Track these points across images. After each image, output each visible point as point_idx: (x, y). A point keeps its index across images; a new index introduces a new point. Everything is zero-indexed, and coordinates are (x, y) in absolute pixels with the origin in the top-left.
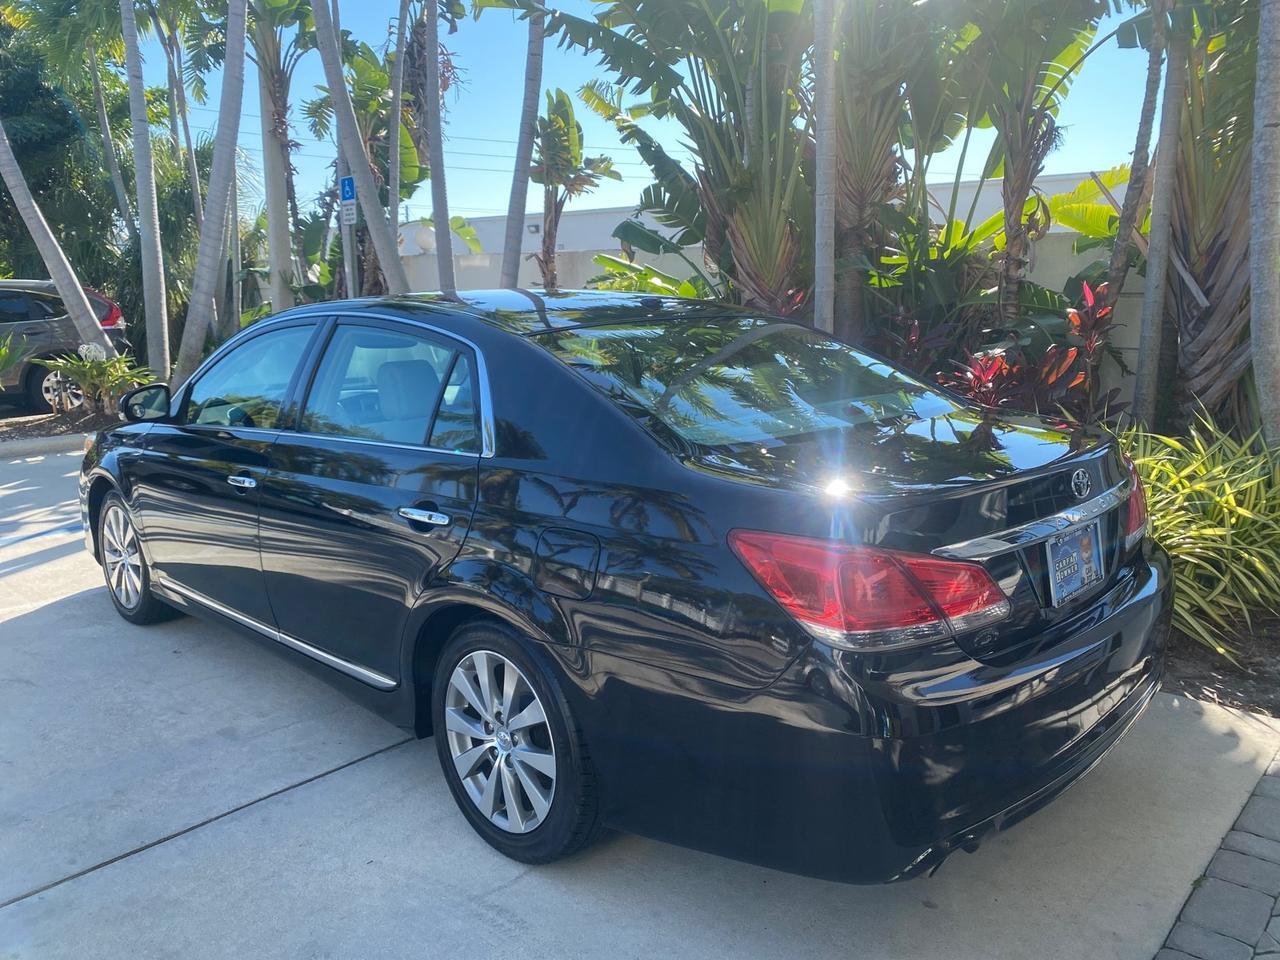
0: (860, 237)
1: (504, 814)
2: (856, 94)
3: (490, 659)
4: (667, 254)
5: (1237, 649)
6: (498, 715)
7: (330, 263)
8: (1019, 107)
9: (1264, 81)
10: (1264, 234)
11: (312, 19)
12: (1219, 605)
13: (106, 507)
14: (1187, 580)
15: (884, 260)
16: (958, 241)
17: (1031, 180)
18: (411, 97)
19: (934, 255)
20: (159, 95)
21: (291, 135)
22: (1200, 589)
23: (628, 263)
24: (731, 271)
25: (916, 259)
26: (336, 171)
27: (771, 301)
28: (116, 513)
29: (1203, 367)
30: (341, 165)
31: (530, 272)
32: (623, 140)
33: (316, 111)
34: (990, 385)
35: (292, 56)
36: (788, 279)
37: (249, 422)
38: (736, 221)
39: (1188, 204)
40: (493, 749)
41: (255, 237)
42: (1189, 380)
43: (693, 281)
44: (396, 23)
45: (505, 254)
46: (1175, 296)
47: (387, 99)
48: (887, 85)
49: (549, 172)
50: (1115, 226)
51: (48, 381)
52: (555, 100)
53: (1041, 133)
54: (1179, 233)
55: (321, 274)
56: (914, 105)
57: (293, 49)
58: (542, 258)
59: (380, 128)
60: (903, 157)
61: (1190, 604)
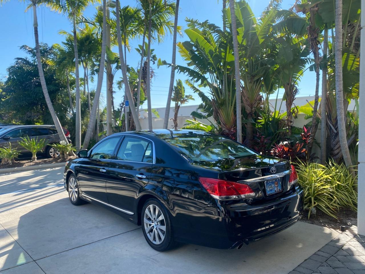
0: (252, 115)
1: (155, 241)
2: (250, 81)
3: (153, 206)
4: (204, 119)
6: (155, 218)
7: (122, 121)
8: (288, 84)
9: (337, 81)
10: (340, 116)
11: (120, 62)
12: (334, 206)
13: (70, 178)
14: (325, 199)
15: (259, 121)
16: (277, 116)
17: (293, 102)
18: (143, 81)
19: (271, 119)
20: (82, 79)
21: (114, 90)
22: (328, 202)
23: (194, 121)
24: (220, 123)
25: (267, 120)
26: (124, 98)
28: (73, 179)
29: (337, 148)
30: (126, 97)
31: (171, 122)
32: (194, 92)
33: (119, 83)
35: (115, 71)
37: (104, 158)
38: (220, 111)
39: (330, 107)
40: (153, 226)
41: (103, 114)
42: (334, 151)
43: (211, 126)
44: (140, 62)
45: (165, 118)
46: (329, 130)
47: (137, 81)
48: (257, 78)
49: (176, 99)
50: (313, 113)
51: (51, 150)
52: (178, 82)
53: (294, 90)
54: (329, 115)
55: (119, 123)
56: (265, 83)
57: (115, 69)
58: (174, 120)
59: (135, 88)
60: (263, 96)
61: (325, 205)
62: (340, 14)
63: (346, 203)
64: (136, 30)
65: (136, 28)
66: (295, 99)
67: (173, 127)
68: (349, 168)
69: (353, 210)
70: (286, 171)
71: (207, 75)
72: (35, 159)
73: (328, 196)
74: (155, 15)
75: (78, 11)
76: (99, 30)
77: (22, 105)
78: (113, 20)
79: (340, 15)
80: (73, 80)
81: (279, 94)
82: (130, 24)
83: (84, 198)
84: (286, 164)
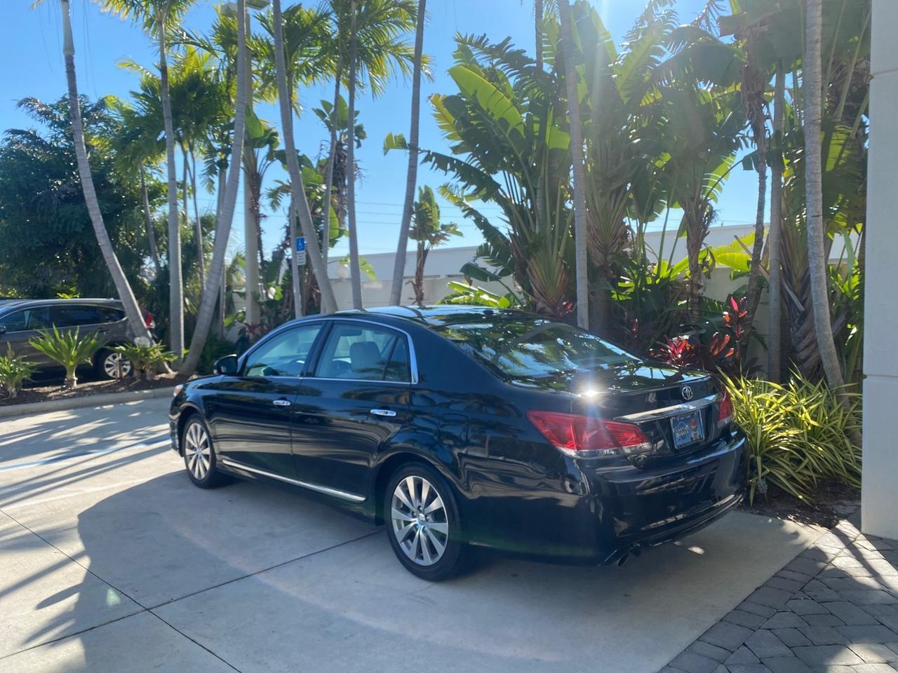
0: (606, 271)
1: (422, 558)
2: (601, 191)
3: (415, 480)
4: (492, 282)
5: (813, 497)
6: (419, 507)
7: (283, 287)
8: (693, 199)
9: (810, 193)
10: (816, 273)
11: (278, 143)
12: (804, 475)
13: (190, 423)
14: (785, 461)
15: (620, 284)
16: (664, 274)
17: (702, 239)
18: (337, 189)
19: (649, 281)
21: (262, 211)
22: (793, 466)
23: (468, 286)
24: (530, 291)
25: (639, 284)
27: (554, 308)
29: (805, 345)
30: (291, 228)
31: (408, 291)
32: (465, 217)
33: (274, 195)
34: (680, 356)
35: (264, 165)
36: (564, 295)
37: (274, 373)
38: (532, 263)
39: (789, 252)
40: (415, 525)
41: (232, 270)
42: (799, 353)
43: (507, 296)
45: (394, 281)
46: (787, 304)
47: (322, 190)
48: (619, 185)
49: (420, 233)
50: (750, 265)
51: (109, 360)
52: (424, 192)
53: (706, 214)
54: (786, 269)
55: (276, 294)
56: (635, 195)
57: (265, 161)
58: (415, 283)
59: (318, 207)
60: (630, 225)
61: (787, 474)
62: (818, 39)
63: (830, 468)
64: (316, 64)
65: (318, 60)
66: (708, 234)
67: (413, 301)
68: (837, 390)
69: (846, 483)
70: (708, 395)
71: (499, 177)
72: (73, 384)
73: (793, 454)
74: (365, 28)
75: (170, 16)
76: (224, 63)
77: (31, 247)
78: (259, 38)
79: (817, 42)
80: (154, 186)
81: (668, 221)
82: (301, 49)
83: (231, 470)
84: (710, 379)
